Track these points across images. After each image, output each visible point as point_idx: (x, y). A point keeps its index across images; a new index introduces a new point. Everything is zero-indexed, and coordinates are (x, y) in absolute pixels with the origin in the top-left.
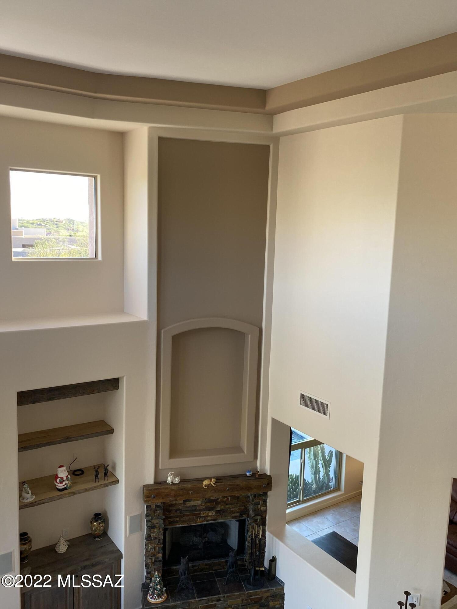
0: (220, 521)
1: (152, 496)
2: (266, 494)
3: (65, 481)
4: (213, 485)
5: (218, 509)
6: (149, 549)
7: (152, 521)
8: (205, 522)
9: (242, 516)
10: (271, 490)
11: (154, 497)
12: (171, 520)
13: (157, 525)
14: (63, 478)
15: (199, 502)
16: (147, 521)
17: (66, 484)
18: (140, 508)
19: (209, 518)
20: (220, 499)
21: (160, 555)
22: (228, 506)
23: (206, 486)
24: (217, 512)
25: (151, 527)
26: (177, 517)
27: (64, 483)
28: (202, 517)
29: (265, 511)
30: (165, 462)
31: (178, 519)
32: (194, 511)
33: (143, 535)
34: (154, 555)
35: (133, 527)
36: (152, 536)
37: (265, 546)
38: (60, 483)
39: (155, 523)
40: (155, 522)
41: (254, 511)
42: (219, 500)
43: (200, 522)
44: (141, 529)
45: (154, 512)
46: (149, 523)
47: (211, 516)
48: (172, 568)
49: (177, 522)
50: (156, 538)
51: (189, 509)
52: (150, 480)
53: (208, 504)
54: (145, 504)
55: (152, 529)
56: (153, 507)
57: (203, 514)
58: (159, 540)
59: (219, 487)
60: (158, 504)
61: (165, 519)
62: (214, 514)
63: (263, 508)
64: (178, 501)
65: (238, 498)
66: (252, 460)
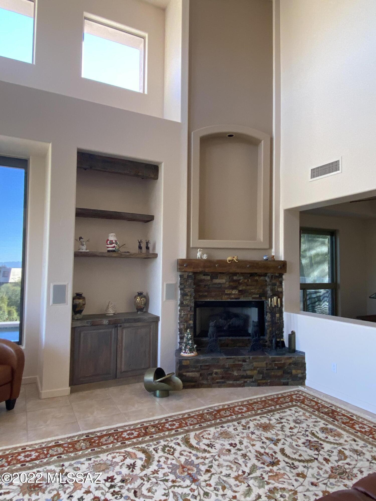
0: (242, 300)
1: (185, 265)
2: (281, 275)
3: (114, 243)
4: (236, 261)
5: (240, 289)
6: (182, 315)
7: (185, 290)
8: (229, 300)
9: (261, 299)
10: (285, 272)
11: (186, 266)
12: (201, 294)
13: (189, 294)
14: (112, 241)
15: (224, 281)
16: (181, 289)
17: (114, 247)
18: (175, 279)
19: (233, 296)
20: (241, 280)
21: (191, 322)
22: (248, 287)
23: (229, 261)
24: (240, 291)
25: (184, 295)
26: (206, 291)
27: (113, 245)
28: (227, 294)
29: (282, 292)
30: (195, 241)
31: (206, 294)
32: (220, 289)
33: (177, 303)
34: (187, 322)
35: (169, 295)
36: (184, 303)
37: (283, 327)
38: (110, 245)
39: (187, 292)
40: (187, 290)
41: (272, 290)
42: (241, 281)
43: (225, 299)
44: (176, 298)
45: (187, 281)
46: (182, 291)
47: (235, 294)
48: (202, 340)
49: (206, 296)
50: (188, 306)
51: (216, 286)
52: (183, 255)
53: (232, 284)
54: (179, 273)
55: (185, 297)
56: (185, 276)
57: (227, 292)
58: (191, 308)
59: (241, 264)
60: (190, 274)
61: (196, 291)
62: (237, 293)
63: (279, 289)
64: (205, 274)
65: (257, 281)
66: (267, 246)
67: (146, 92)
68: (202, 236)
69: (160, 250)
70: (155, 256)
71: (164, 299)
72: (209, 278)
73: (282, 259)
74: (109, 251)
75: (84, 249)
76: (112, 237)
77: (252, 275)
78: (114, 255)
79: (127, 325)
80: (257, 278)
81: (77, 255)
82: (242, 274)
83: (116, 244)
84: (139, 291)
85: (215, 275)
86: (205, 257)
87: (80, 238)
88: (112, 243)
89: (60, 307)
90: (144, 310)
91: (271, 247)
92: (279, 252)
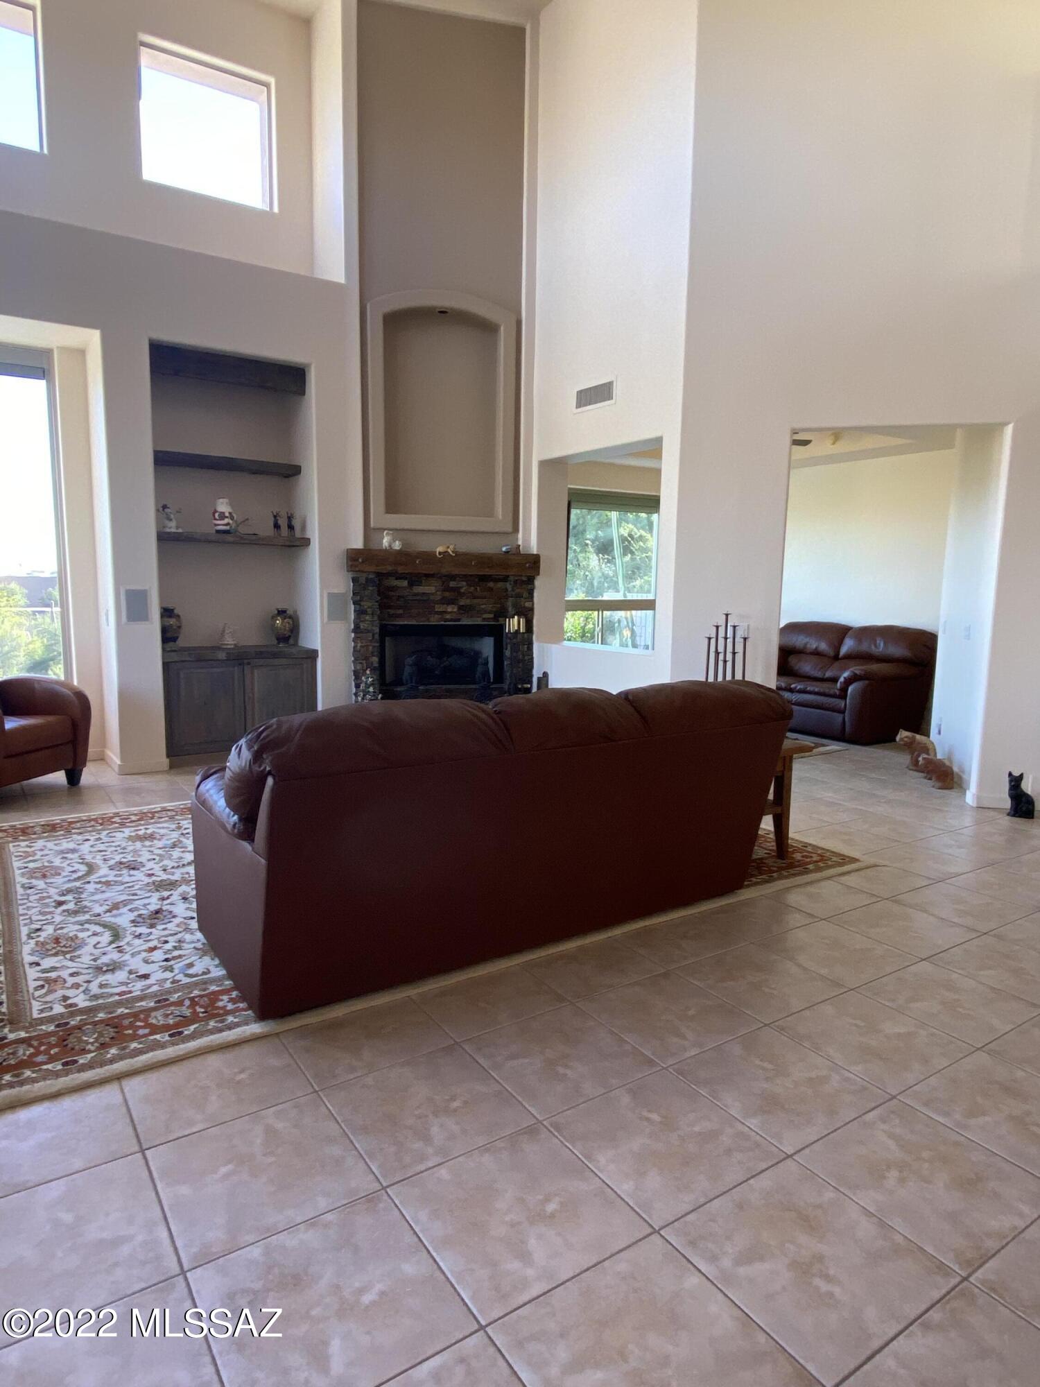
0: (464, 623)
1: (360, 560)
2: (531, 580)
3: (227, 517)
4: (451, 553)
5: (461, 604)
6: (358, 647)
7: (362, 603)
8: (443, 623)
9: (498, 621)
10: (538, 574)
11: (363, 562)
12: (392, 612)
13: (369, 611)
14: (224, 513)
15: (432, 589)
16: (354, 603)
17: (228, 524)
18: (343, 584)
19: (448, 617)
20: (464, 588)
21: (375, 660)
22: (476, 601)
23: (440, 553)
24: (461, 608)
25: (360, 613)
26: (400, 607)
27: (226, 521)
28: (438, 613)
29: (532, 609)
30: (379, 517)
31: (401, 611)
32: (425, 603)
33: (350, 626)
34: (366, 659)
35: (334, 613)
36: (362, 627)
37: (532, 667)
38: (220, 520)
39: (366, 607)
40: (366, 605)
41: (514, 606)
42: (462, 590)
43: (434, 621)
44: (345, 618)
45: (365, 589)
46: (358, 606)
47: (451, 613)
48: (395, 689)
49: (400, 616)
50: (368, 631)
51: (418, 598)
52: (358, 544)
53: (447, 594)
54: (350, 575)
55: (362, 616)
56: (363, 580)
57: (439, 608)
58: (373, 635)
59: (461, 558)
60: (371, 576)
61: (382, 606)
62: (455, 610)
63: (527, 604)
64: (400, 577)
65: (491, 589)
66: (510, 529)
67: (276, 210)
68: (392, 506)
69: (314, 533)
70: (306, 542)
71: (326, 620)
72: (405, 583)
73: (535, 553)
74: (218, 532)
75: (172, 527)
76: (223, 506)
77: (484, 579)
78: (229, 538)
79: (261, 662)
80: (491, 584)
81: (164, 538)
82: (465, 577)
83: (232, 518)
84: (280, 607)
85: (414, 579)
86: (397, 546)
87: (165, 507)
88: (222, 516)
89: (140, 627)
91: (516, 530)
92: (530, 538)
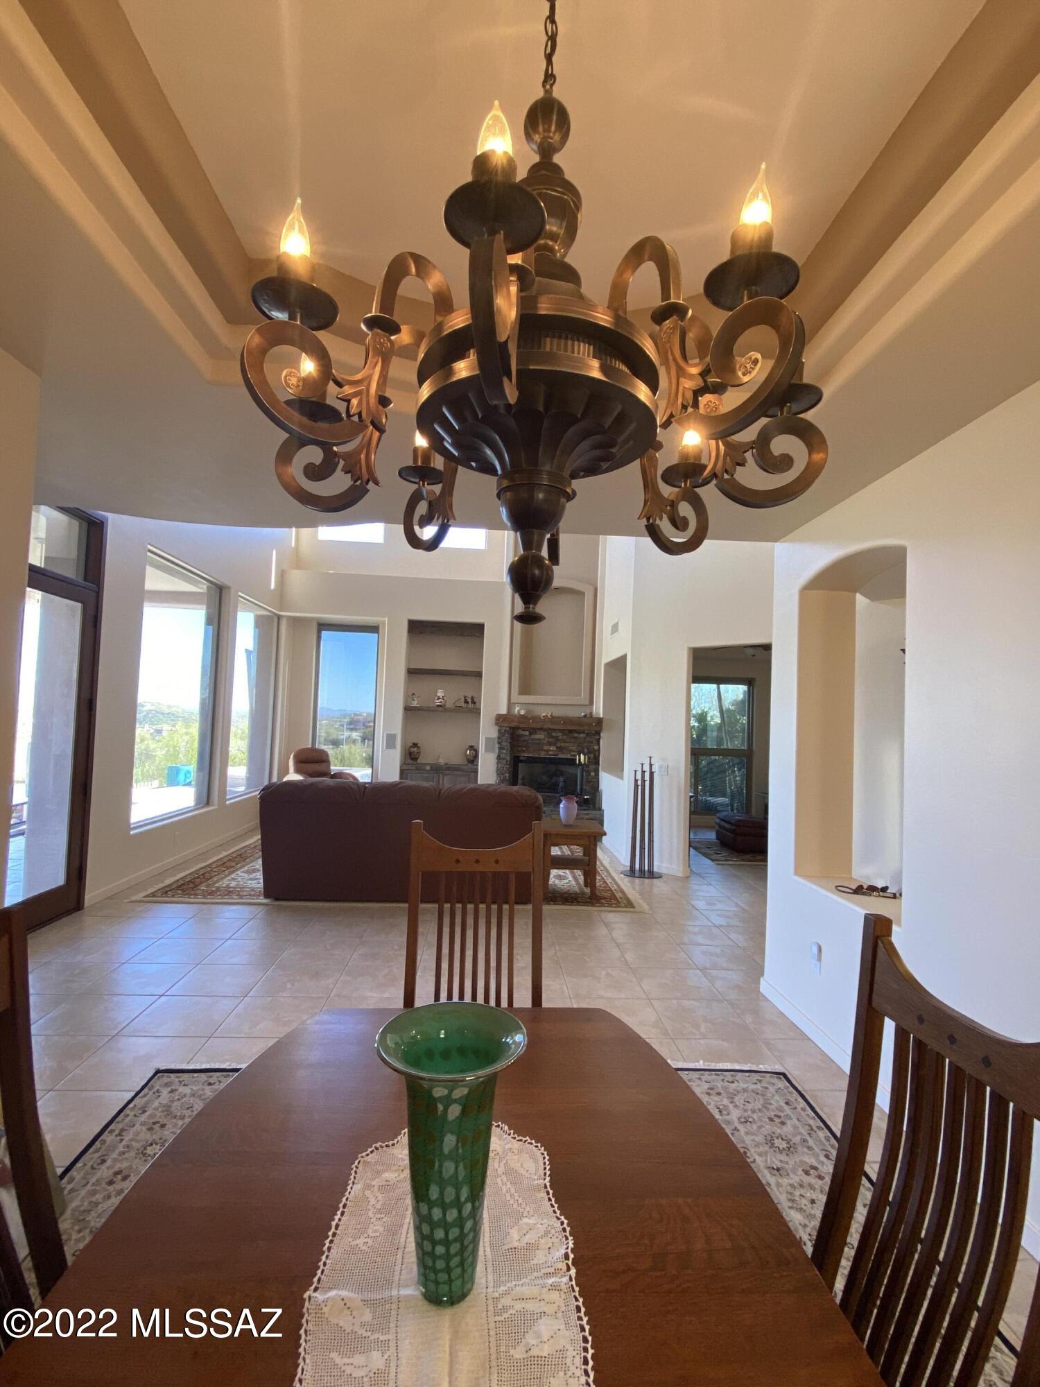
0: (560, 757)
1: (501, 720)
2: (598, 733)
4: (550, 717)
5: (558, 745)
6: (498, 768)
7: (502, 744)
8: (548, 756)
10: (602, 730)
12: (519, 749)
13: (506, 748)
15: (543, 737)
16: (498, 743)
17: (441, 702)
18: (494, 733)
19: (551, 753)
20: (560, 737)
21: (507, 775)
22: (566, 744)
23: (543, 717)
24: (557, 748)
25: (501, 749)
26: (524, 747)
27: (440, 700)
28: (545, 750)
29: (599, 752)
30: (516, 698)
31: (524, 749)
32: (539, 745)
33: (496, 756)
34: (502, 774)
35: (491, 748)
36: (501, 756)
37: (599, 786)
38: (438, 700)
40: (504, 744)
41: (588, 748)
43: (543, 755)
44: (494, 751)
45: (504, 735)
46: (500, 745)
47: (553, 751)
49: (523, 751)
50: (504, 759)
51: (534, 741)
52: (504, 711)
53: (550, 740)
54: (497, 728)
55: (502, 751)
56: (503, 731)
57: (545, 748)
58: (507, 762)
59: (554, 719)
60: (508, 729)
61: (512, 746)
62: (555, 749)
63: (596, 748)
64: (524, 729)
65: (576, 738)
66: (587, 703)
68: (522, 691)
69: (484, 706)
70: (480, 711)
71: (484, 752)
72: (527, 733)
73: (601, 716)
74: (438, 706)
75: (415, 704)
76: (440, 694)
77: (571, 731)
78: (440, 709)
79: (447, 772)
80: (576, 735)
81: (408, 709)
82: (561, 731)
83: (443, 699)
84: (471, 744)
85: (533, 731)
86: (522, 713)
87: (413, 694)
88: (439, 698)
89: (391, 751)
90: (475, 763)
91: (591, 702)
92: (599, 709)
